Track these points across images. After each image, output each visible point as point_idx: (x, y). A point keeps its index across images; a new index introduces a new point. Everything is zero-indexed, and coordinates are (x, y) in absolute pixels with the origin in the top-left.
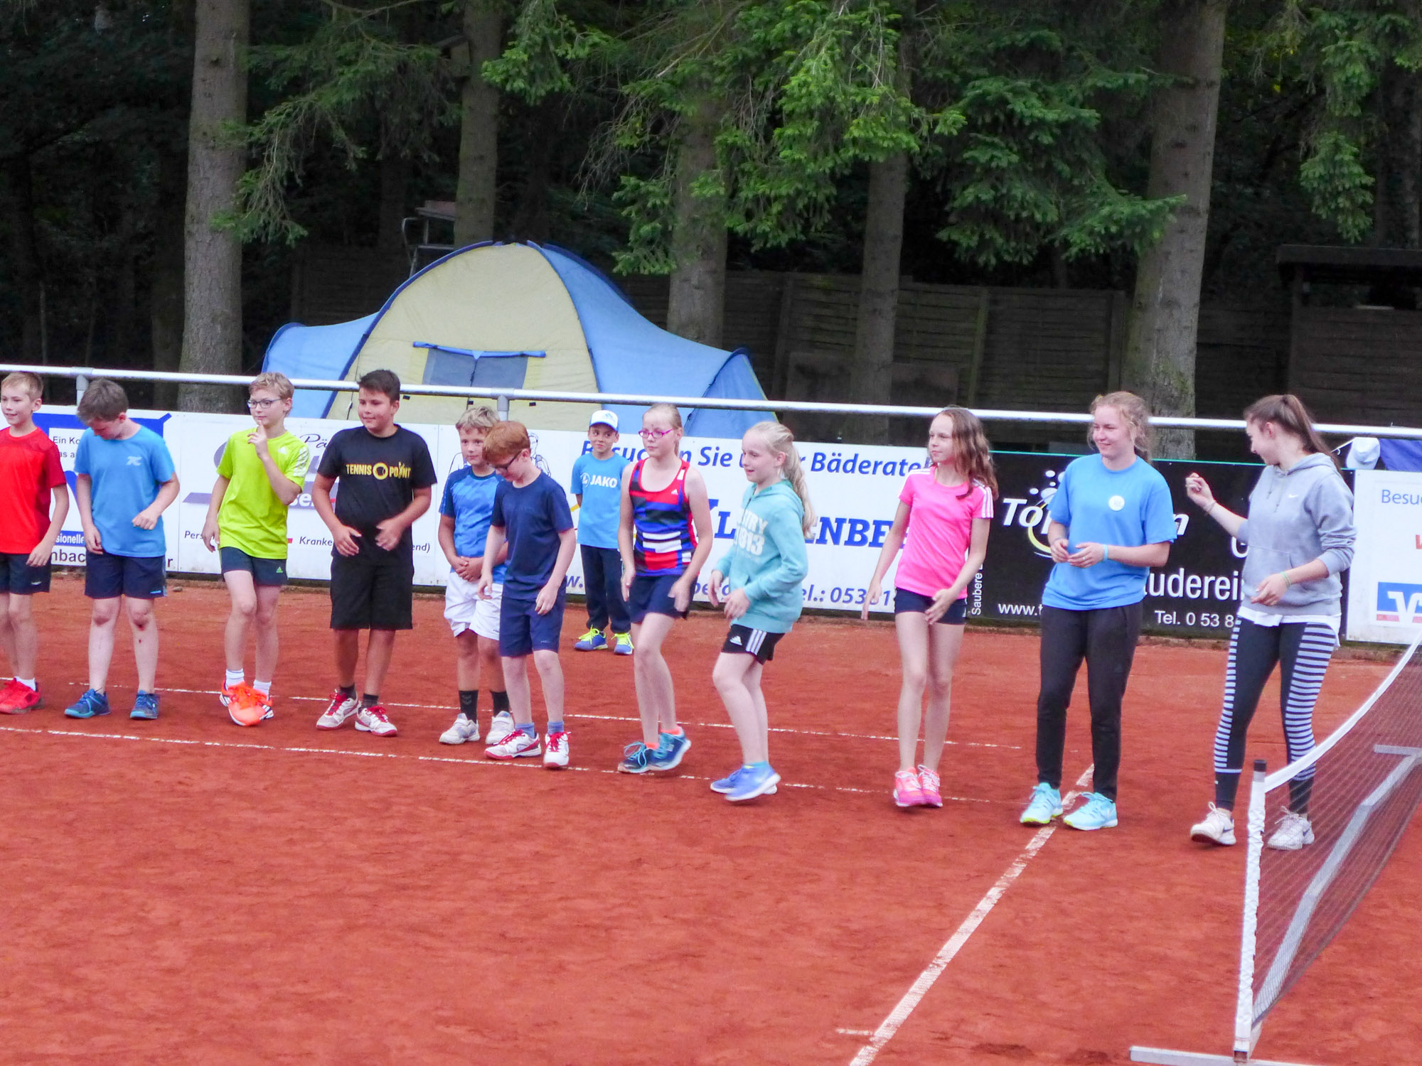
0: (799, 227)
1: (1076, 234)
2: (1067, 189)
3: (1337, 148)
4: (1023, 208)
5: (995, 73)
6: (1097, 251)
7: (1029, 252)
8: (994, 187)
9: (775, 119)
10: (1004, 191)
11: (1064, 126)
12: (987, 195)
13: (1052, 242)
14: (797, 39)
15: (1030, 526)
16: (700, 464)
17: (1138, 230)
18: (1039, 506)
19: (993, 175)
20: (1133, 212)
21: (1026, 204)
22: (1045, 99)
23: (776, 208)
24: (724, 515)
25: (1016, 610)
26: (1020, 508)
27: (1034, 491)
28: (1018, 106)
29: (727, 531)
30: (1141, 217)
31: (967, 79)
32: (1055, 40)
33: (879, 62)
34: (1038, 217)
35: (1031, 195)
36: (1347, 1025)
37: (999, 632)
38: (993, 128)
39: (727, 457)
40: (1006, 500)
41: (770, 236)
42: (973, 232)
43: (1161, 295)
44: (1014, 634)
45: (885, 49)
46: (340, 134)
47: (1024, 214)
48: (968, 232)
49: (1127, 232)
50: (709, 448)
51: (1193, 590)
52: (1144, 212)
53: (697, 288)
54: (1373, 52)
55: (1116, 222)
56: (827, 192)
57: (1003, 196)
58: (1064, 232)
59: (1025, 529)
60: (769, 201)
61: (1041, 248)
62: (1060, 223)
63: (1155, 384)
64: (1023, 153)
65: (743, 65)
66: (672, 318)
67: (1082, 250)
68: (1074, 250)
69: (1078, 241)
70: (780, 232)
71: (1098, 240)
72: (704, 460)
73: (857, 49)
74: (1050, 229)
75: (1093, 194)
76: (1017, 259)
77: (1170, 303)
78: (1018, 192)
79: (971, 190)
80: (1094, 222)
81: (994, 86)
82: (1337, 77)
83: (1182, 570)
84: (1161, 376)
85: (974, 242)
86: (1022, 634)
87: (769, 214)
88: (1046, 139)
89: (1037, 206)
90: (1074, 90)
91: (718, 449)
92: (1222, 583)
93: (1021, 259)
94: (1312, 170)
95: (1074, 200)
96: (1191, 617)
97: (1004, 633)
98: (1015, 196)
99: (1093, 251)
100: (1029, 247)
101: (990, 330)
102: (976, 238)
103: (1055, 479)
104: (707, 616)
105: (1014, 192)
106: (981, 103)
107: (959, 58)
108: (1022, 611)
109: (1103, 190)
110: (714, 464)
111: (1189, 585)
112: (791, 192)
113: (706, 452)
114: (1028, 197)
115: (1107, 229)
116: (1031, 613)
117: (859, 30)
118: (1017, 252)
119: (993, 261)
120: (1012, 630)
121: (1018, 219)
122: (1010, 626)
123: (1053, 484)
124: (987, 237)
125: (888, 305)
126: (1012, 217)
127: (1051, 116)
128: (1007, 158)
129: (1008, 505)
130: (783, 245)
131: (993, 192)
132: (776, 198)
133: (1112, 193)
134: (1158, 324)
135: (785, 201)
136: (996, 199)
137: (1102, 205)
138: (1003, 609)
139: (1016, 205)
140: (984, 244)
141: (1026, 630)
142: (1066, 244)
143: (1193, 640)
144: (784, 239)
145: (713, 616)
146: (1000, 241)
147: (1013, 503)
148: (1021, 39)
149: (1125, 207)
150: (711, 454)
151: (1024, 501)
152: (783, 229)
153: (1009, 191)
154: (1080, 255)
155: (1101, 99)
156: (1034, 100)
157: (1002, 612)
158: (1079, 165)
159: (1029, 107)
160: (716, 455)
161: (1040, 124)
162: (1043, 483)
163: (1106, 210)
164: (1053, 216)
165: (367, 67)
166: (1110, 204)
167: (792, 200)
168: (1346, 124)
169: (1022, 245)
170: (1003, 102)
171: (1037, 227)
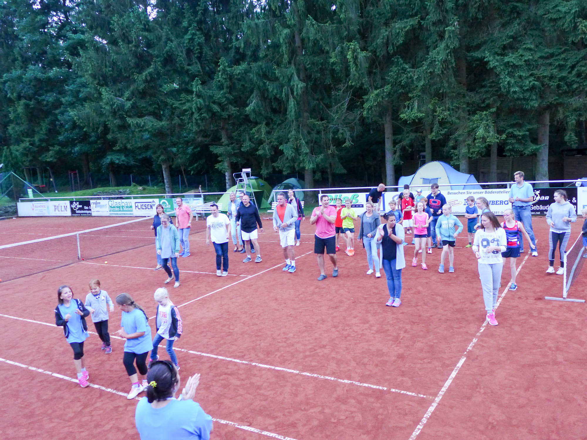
0: (480, 155)
1: (526, 152)
2: (524, 144)
3: (571, 134)
5: (511, 128)
6: (530, 154)
9: (475, 139)
11: (523, 135)
12: (511, 147)
14: (478, 127)
17: (537, 150)
19: (512, 144)
20: (536, 148)
22: (519, 131)
28: (515, 133)
31: (506, 129)
32: (521, 122)
33: (491, 129)
35: (518, 146)
36: (583, 291)
38: (511, 137)
43: (541, 159)
45: (492, 127)
46: (407, 148)
47: (517, 149)
49: (535, 151)
52: (538, 147)
54: (576, 118)
55: (533, 149)
56: (484, 150)
57: (514, 147)
58: (524, 152)
60: (475, 152)
61: (521, 154)
62: (524, 150)
63: (541, 173)
64: (516, 140)
65: (469, 131)
67: (528, 154)
71: (530, 152)
73: (487, 127)
74: (522, 151)
75: (529, 145)
77: (543, 160)
78: (516, 146)
79: (508, 147)
80: (529, 150)
81: (511, 130)
82: (570, 123)
88: (520, 138)
89: (519, 148)
90: (524, 129)
94: (567, 138)
95: (526, 146)
101: (512, 163)
106: (509, 133)
107: (504, 126)
113: (467, 192)
115: (532, 151)
117: (487, 124)
125: (495, 163)
126: (515, 150)
127: (521, 134)
128: (514, 141)
133: (532, 144)
134: (541, 163)
137: (530, 147)
142: (525, 154)
144: (478, 157)
148: (515, 122)
149: (534, 147)
155: (528, 130)
156: (518, 132)
158: (526, 141)
159: (517, 133)
161: (519, 135)
164: (522, 149)
165: (410, 137)
166: (532, 147)
167: (478, 151)
168: (572, 130)
170: (512, 133)
171: (520, 151)
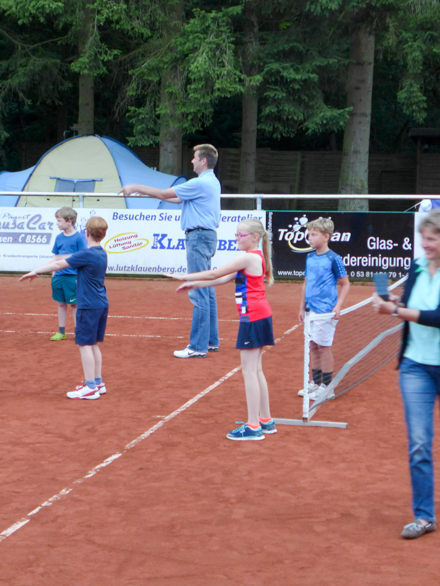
0: (200, 125)
1: (311, 124)
2: (307, 106)
3: (411, 86)
4: (289, 115)
5: (277, 60)
6: (319, 130)
7: (294, 133)
8: (277, 107)
9: (189, 81)
10: (281, 108)
11: (305, 81)
12: (274, 110)
13: (302, 128)
14: (195, 49)
15: (289, 240)
16: (160, 220)
17: (334, 122)
18: (293, 232)
19: (277, 102)
20: (332, 115)
21: (290, 113)
22: (297, 71)
23: (190, 117)
24: (170, 240)
25: (285, 273)
26: (285, 233)
27: (290, 226)
28: (285, 74)
29: (171, 246)
30: (335, 117)
31: (265, 63)
32: (301, 47)
33: (228, 57)
34: (295, 118)
35: (292, 109)
37: (279, 282)
38: (276, 83)
39: (170, 217)
40: (280, 230)
41: (188, 129)
42: (270, 125)
43: (352, 149)
44: (284, 283)
45: (229, 52)
46: (21, 95)
47: (290, 117)
48: (268, 125)
49: (330, 123)
50: (163, 214)
51: (353, 263)
52: (336, 114)
53: (170, 153)
54: (424, 47)
55: (326, 119)
56: (209, 110)
57: (281, 110)
58: (306, 124)
59: (287, 241)
60: (188, 115)
61: (298, 130)
62: (305, 120)
63: (351, 185)
64: (288, 92)
65: (176, 60)
66: (161, 165)
67: (314, 131)
68: (310, 131)
69: (311, 127)
70: (192, 127)
71: (319, 126)
72: (161, 218)
73: (218, 53)
74: (301, 123)
75: (317, 108)
76: (289, 135)
77: (356, 152)
78: (286, 108)
79: (268, 108)
80: (317, 120)
81: (275, 66)
82: (410, 57)
83: (349, 255)
84: (354, 181)
85: (271, 129)
86: (288, 283)
87: (187, 120)
88: (297, 87)
89: (295, 114)
90: (308, 66)
91: (166, 214)
92: (365, 259)
93: (290, 135)
94: (402, 95)
95: (310, 111)
96: (353, 274)
97: (281, 282)
98: (285, 111)
99: (317, 131)
100: (293, 130)
101: (302, 169)
102: (271, 127)
103: (298, 221)
104: (165, 281)
105: (285, 108)
106: (270, 73)
107: (262, 55)
108: (287, 274)
109: (322, 106)
110: (165, 220)
111: (352, 261)
112: (195, 111)
113: (162, 215)
114: (291, 110)
115: (322, 122)
116: (291, 274)
117: (218, 46)
118: (288, 132)
119: (279, 137)
120: (284, 281)
121: (288, 119)
122: (283, 280)
123: (297, 223)
124: (276, 127)
125: (252, 158)
126: (285, 118)
127: (298, 77)
128: (281, 95)
129: (280, 232)
130: (194, 132)
131: (277, 109)
132: (190, 113)
133: (325, 107)
134: (352, 161)
135: (193, 115)
136: (279, 111)
137: (320, 112)
138: (280, 273)
139: (286, 114)
140: (275, 130)
141: (289, 281)
142: (307, 129)
143: (354, 283)
144: (194, 130)
145: (167, 281)
146: (281, 128)
147: (282, 231)
148: (287, 47)
149: (329, 112)
150: (164, 216)
151: (286, 230)
152: (194, 126)
153: (283, 108)
154: (313, 133)
155: (320, 70)
156: (292, 71)
157: (279, 274)
158: (312, 97)
159: (290, 74)
160: (166, 216)
161: (294, 80)
162: (293, 223)
163: (322, 114)
164: (301, 117)
165: (30, 67)
166: (324, 112)
167: (195, 114)
168: (415, 76)
169: (290, 130)
170: (279, 72)
171: (296, 122)
